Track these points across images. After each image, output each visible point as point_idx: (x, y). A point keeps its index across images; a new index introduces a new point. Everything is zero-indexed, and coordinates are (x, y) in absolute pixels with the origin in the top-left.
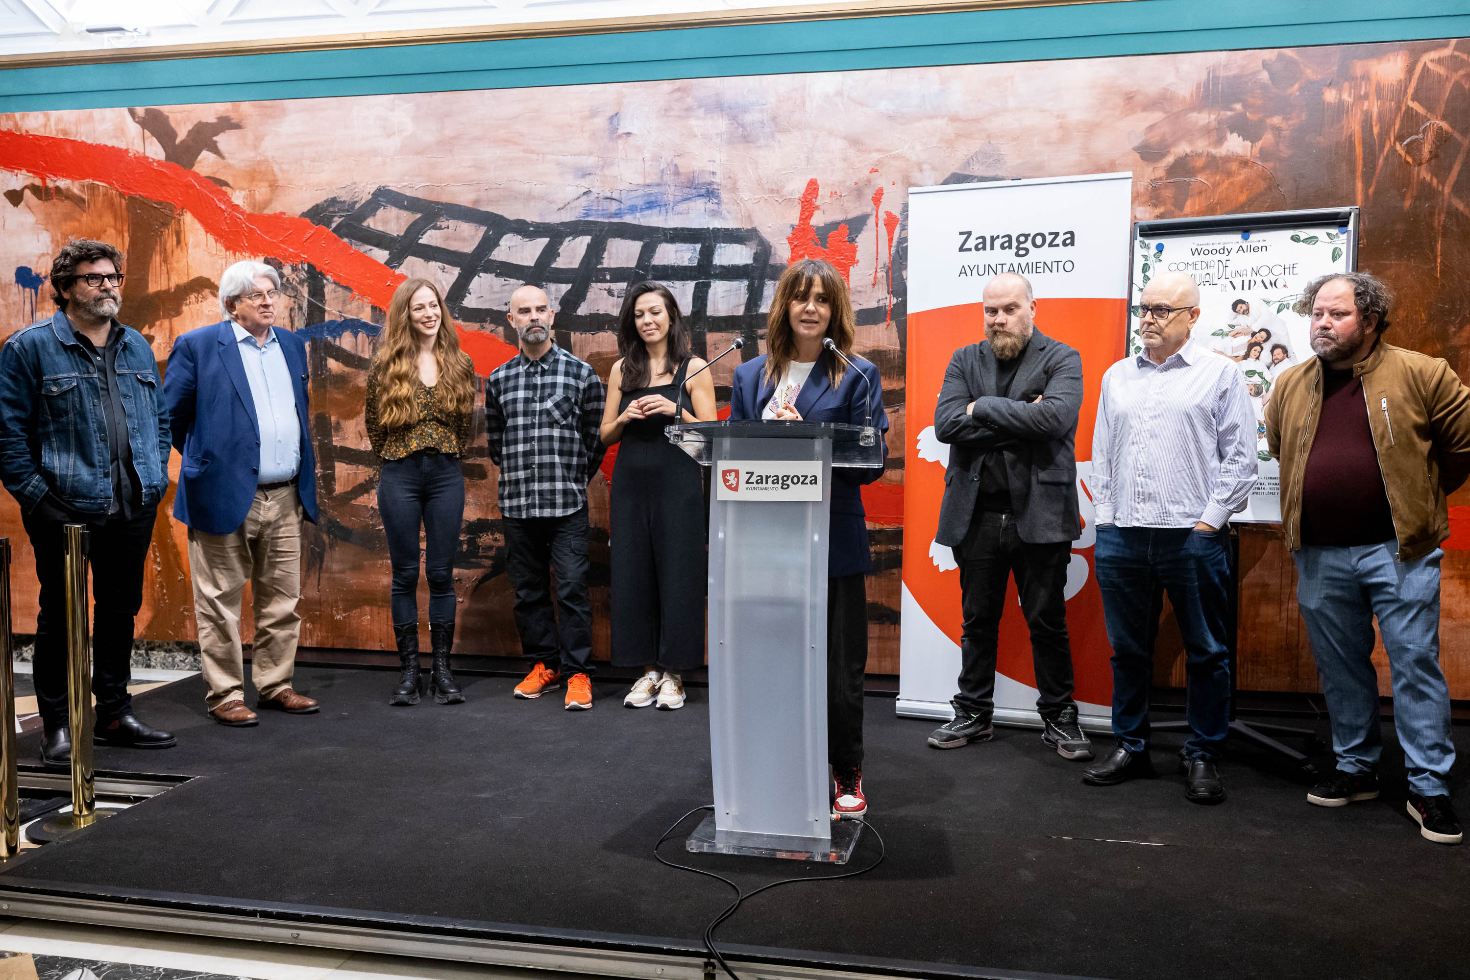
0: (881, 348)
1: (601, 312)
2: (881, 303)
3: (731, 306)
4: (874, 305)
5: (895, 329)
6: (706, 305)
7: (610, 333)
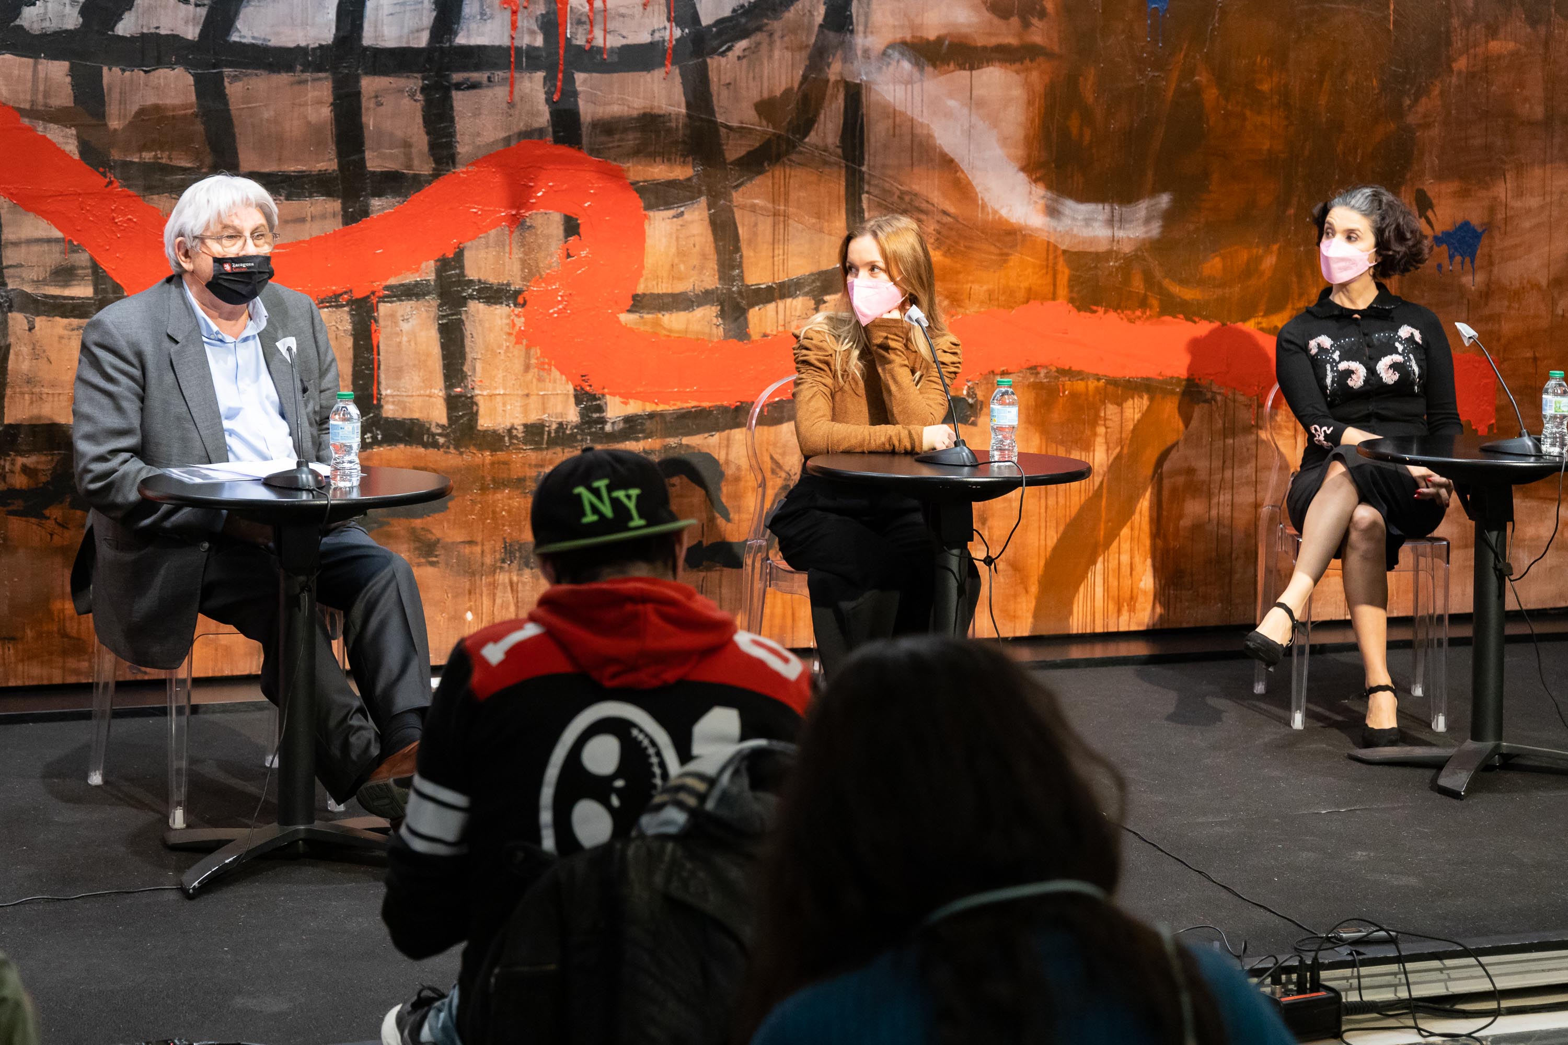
0: (656, 111)
1: (163, 32)
2: (657, 36)
3: (406, 30)
4: (644, 38)
5: (678, 80)
6: (361, 27)
7: (179, 71)
